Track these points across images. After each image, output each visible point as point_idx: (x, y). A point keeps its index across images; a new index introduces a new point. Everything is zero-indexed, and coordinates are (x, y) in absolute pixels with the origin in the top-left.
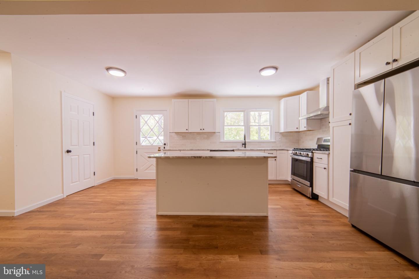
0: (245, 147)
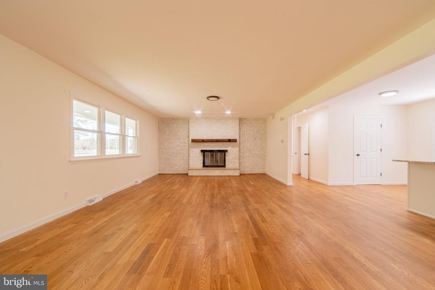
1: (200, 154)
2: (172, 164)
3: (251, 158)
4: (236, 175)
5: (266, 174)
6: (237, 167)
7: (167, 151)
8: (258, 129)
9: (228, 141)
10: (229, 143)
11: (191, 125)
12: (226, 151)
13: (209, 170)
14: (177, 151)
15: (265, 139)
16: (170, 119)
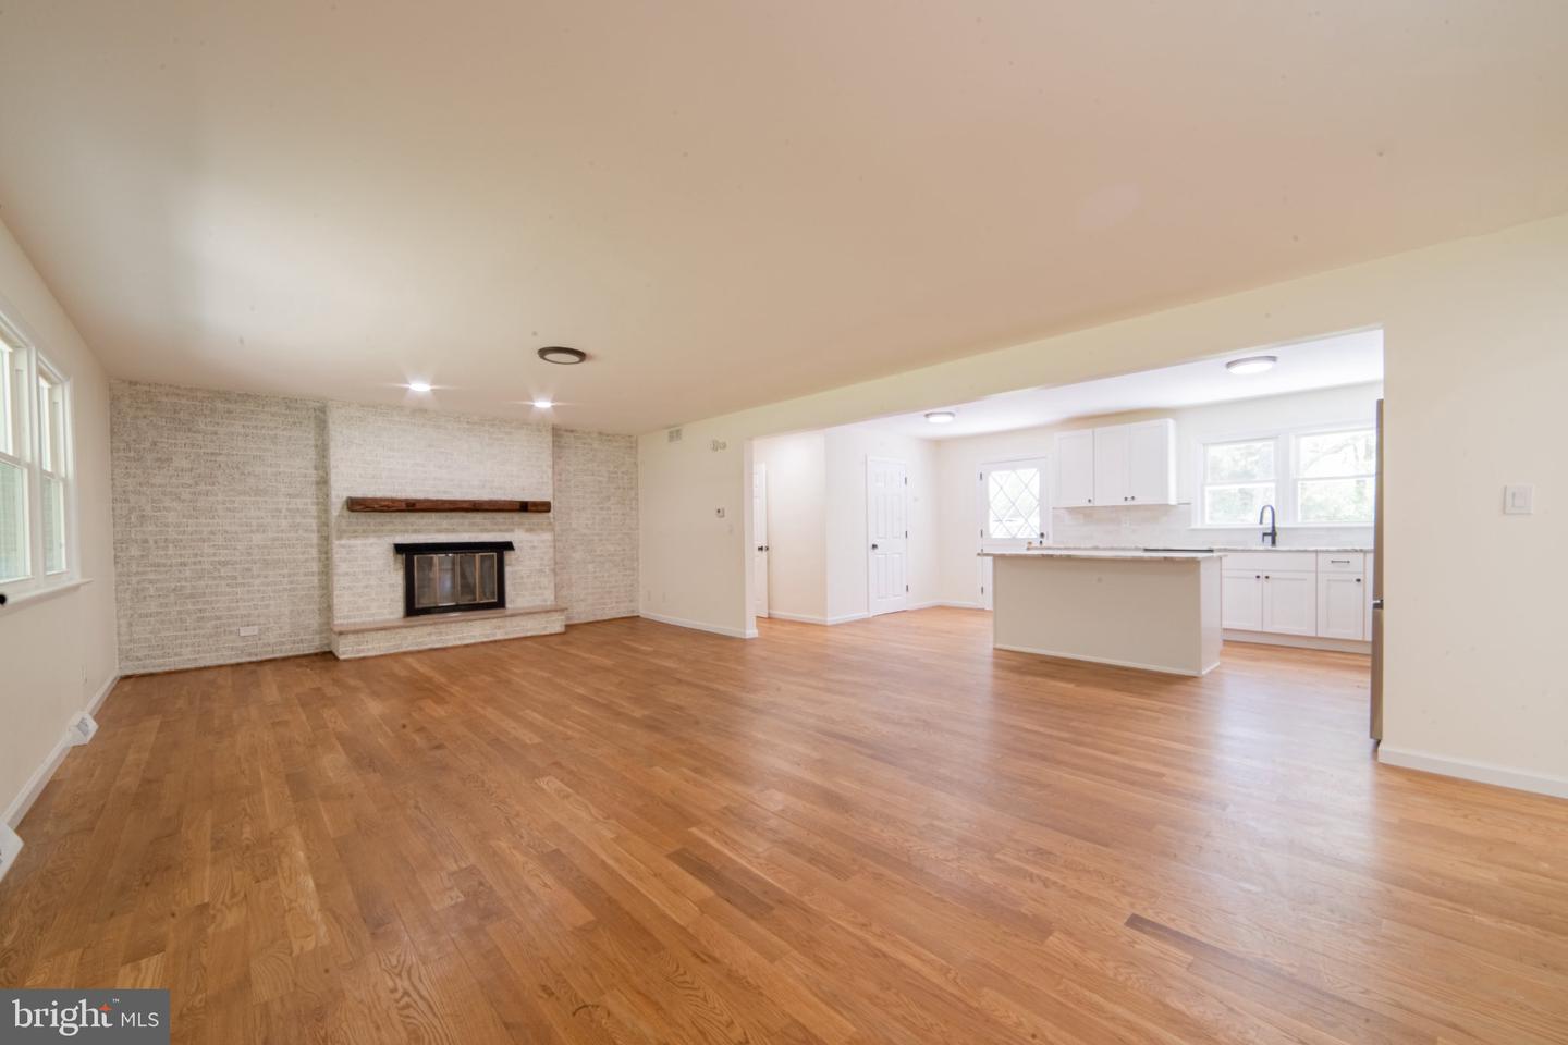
0: (1274, 542)
1: (392, 563)
2: (219, 618)
3: (590, 567)
4: (553, 632)
5: (638, 617)
6: (549, 603)
7: (181, 556)
8: (611, 469)
9: (518, 507)
10: (517, 517)
11: (338, 433)
12: (509, 546)
13: (442, 626)
14: (249, 554)
15: (634, 502)
16: (199, 394)
